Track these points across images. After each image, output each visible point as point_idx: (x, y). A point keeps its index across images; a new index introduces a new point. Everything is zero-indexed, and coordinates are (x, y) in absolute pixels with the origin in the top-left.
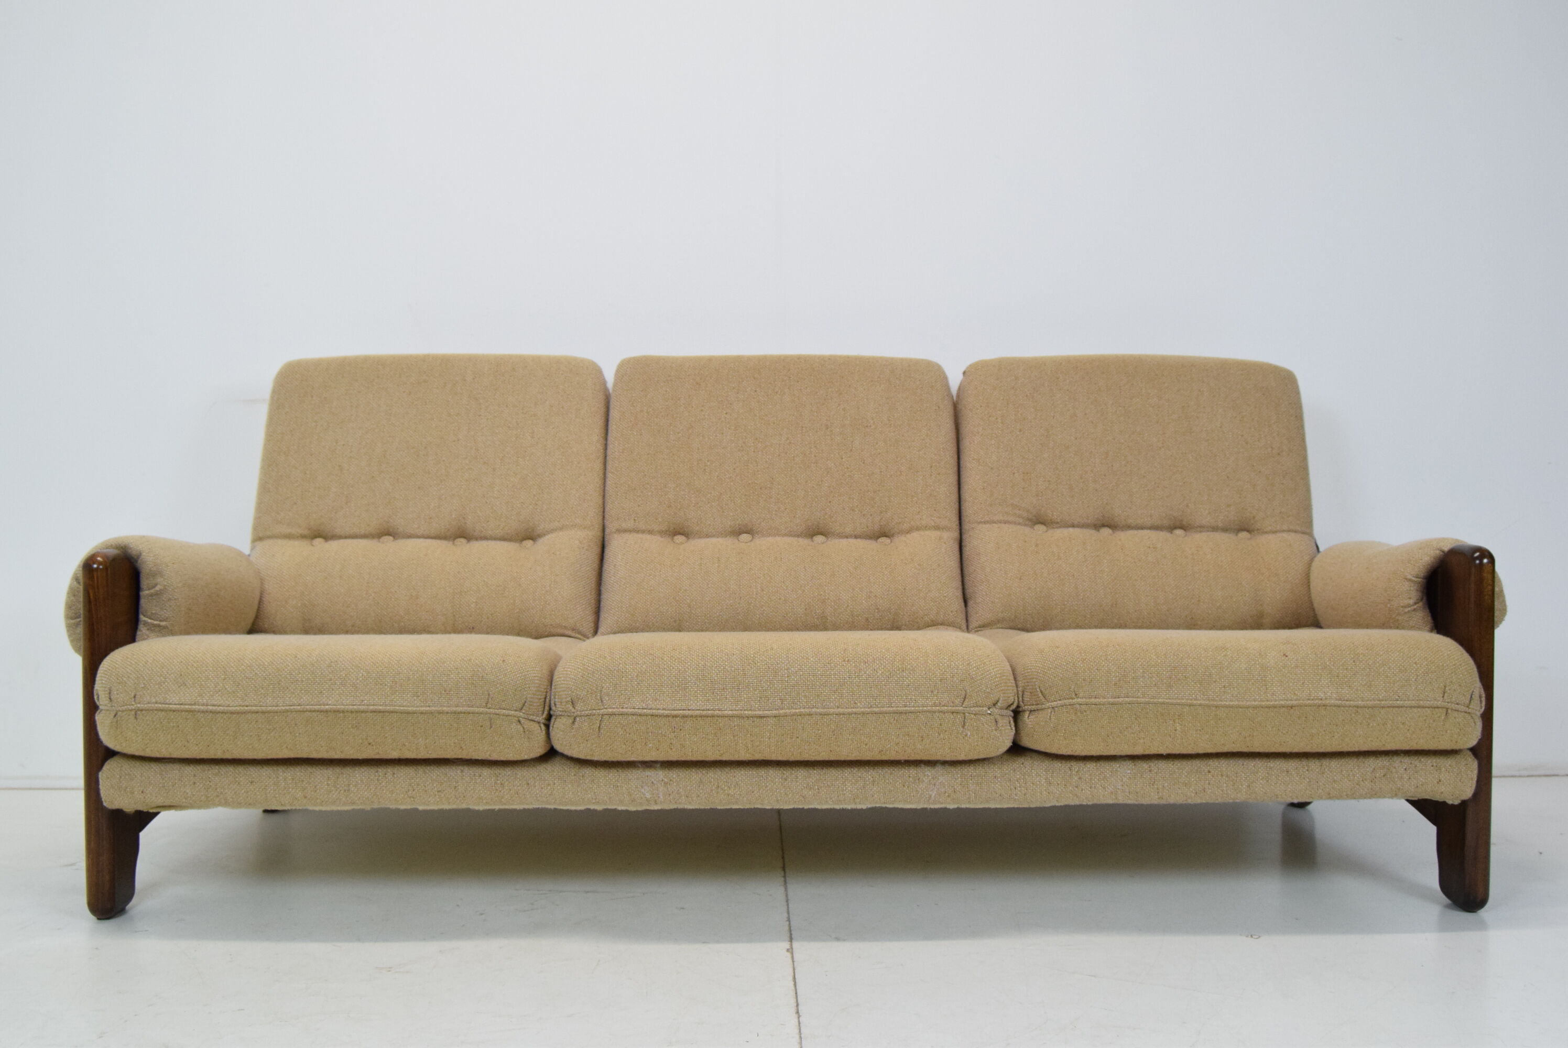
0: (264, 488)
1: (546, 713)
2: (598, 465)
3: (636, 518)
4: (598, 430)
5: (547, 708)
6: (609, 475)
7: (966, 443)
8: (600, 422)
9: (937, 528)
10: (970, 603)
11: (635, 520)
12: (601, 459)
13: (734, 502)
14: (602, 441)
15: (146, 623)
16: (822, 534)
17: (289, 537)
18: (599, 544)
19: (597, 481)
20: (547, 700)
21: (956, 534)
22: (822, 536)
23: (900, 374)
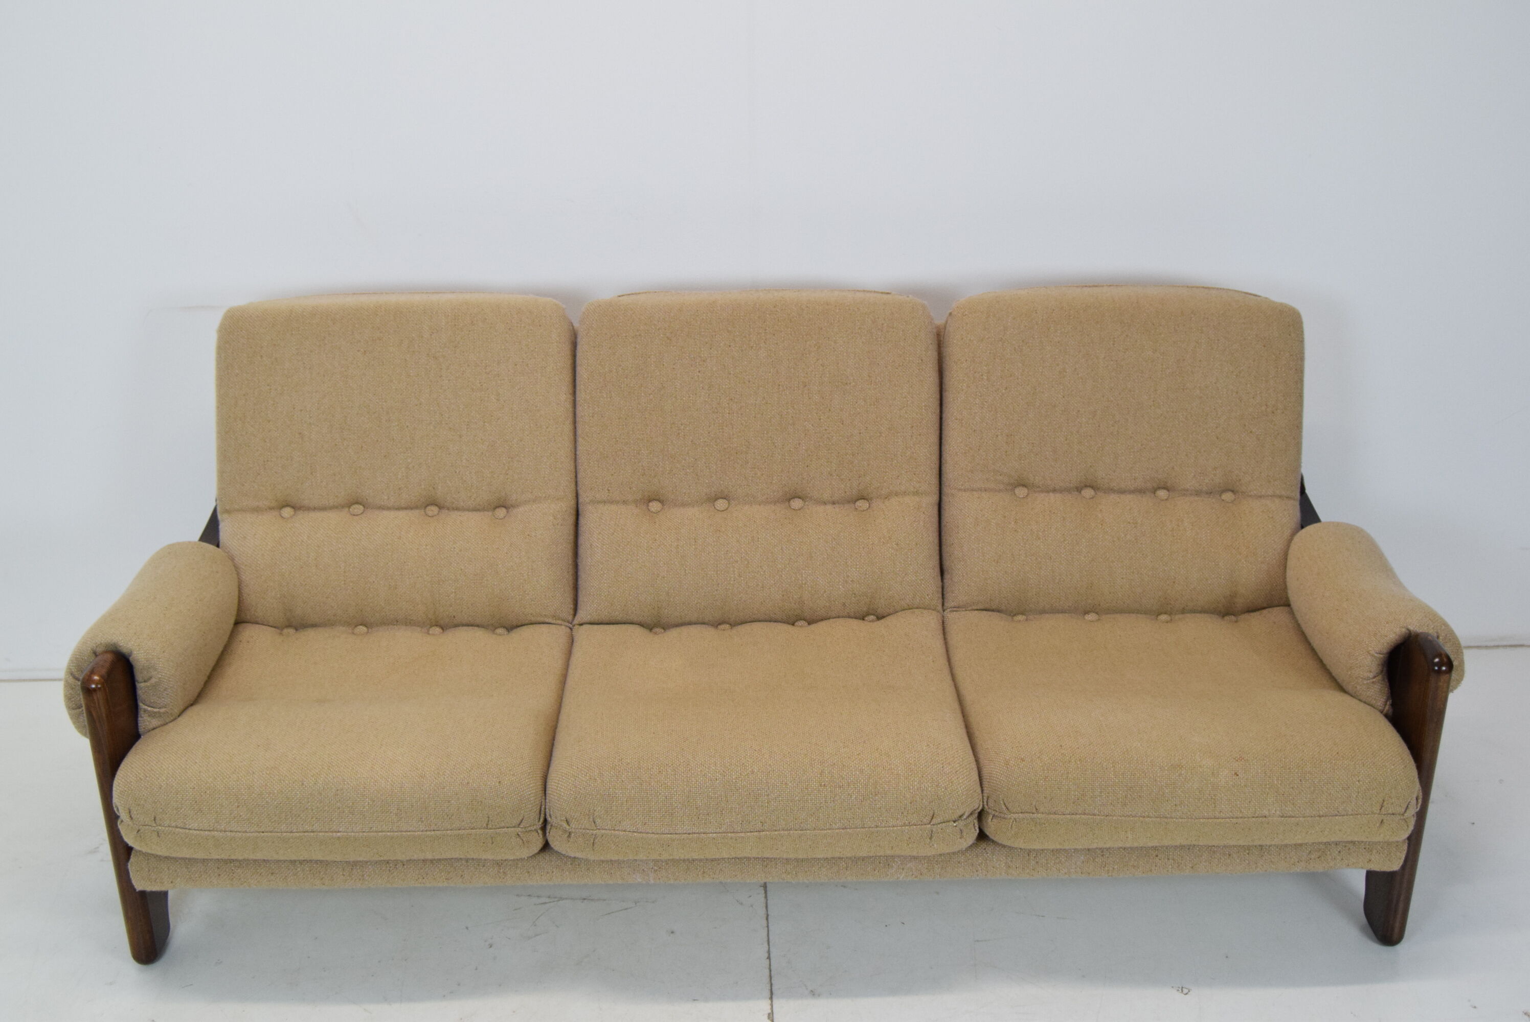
0: (224, 456)
1: (542, 820)
2: (568, 427)
3: (610, 489)
4: (565, 388)
5: (542, 815)
6: (580, 440)
7: (949, 396)
8: (567, 378)
9: (916, 493)
10: (947, 576)
11: (609, 490)
12: (570, 419)
13: (709, 469)
14: (570, 397)
15: (145, 711)
16: (800, 498)
17: (256, 510)
18: (573, 512)
19: (567, 444)
20: (543, 809)
21: (935, 498)
22: (799, 500)
23: (883, 324)
